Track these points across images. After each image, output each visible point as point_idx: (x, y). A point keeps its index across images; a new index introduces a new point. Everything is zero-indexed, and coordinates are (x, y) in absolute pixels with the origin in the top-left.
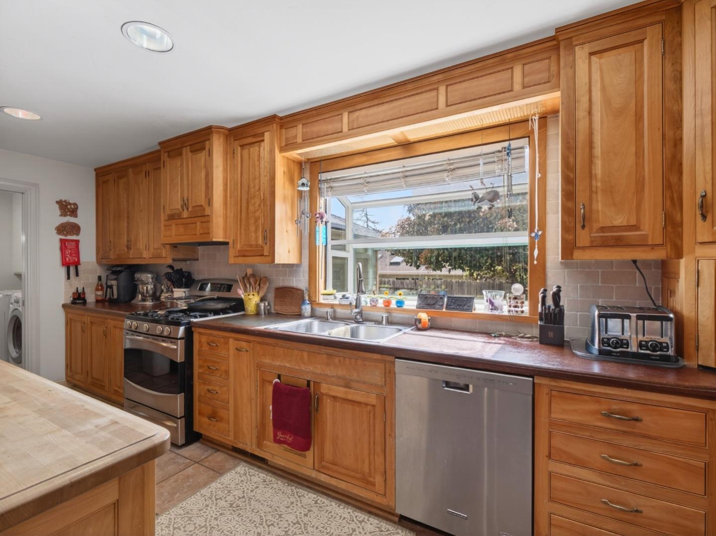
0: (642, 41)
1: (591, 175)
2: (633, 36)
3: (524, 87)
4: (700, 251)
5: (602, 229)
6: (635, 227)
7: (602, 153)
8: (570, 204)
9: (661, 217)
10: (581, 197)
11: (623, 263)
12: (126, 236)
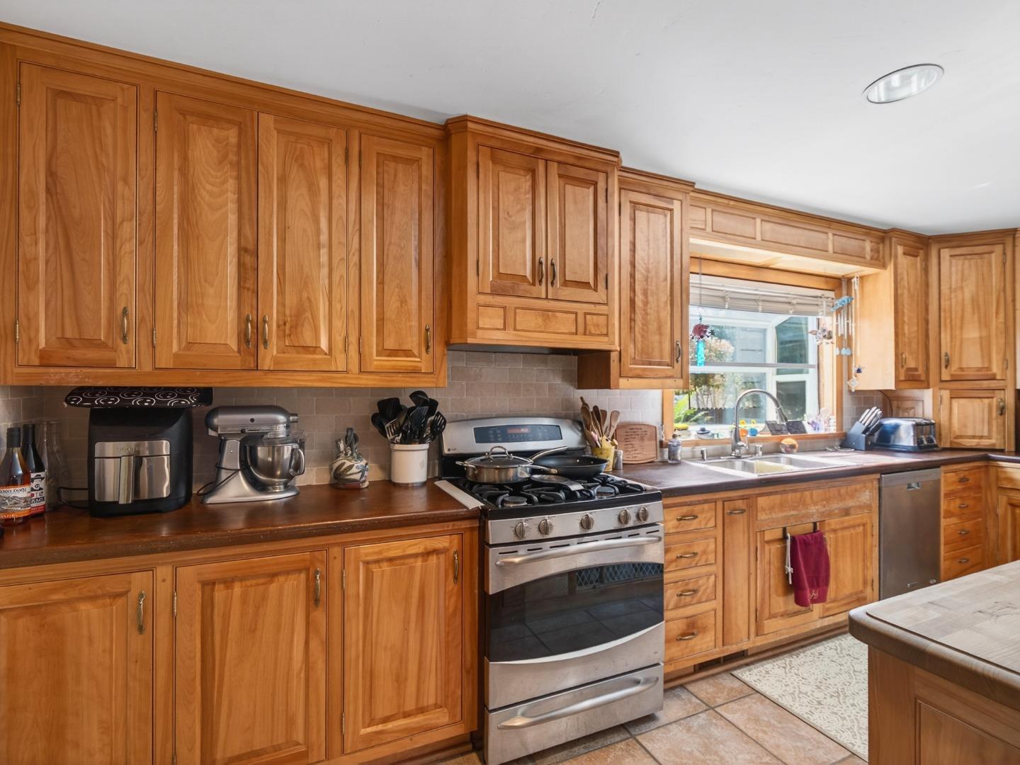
0: (916, 256)
2: (916, 251)
3: (871, 258)
6: (917, 370)
7: (908, 320)
10: (901, 347)
12: (231, 302)
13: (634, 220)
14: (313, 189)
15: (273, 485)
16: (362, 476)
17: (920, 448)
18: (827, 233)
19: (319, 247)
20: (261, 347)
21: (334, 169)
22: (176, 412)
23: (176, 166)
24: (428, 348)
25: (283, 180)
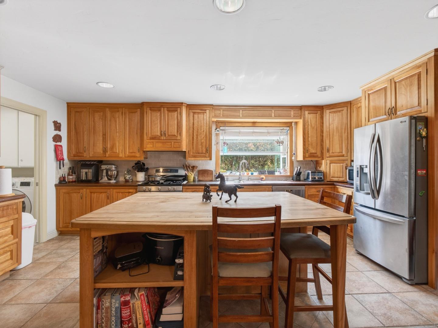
0: (317, 113)
1: (308, 141)
2: (316, 112)
3: (294, 116)
4: (327, 159)
5: (311, 153)
6: (316, 153)
7: (311, 136)
8: (304, 147)
9: (320, 151)
10: (307, 146)
11: (309, 161)
12: (101, 145)
13: (193, 117)
14: (116, 121)
15: (112, 179)
16: (129, 179)
17: (312, 181)
18: (272, 111)
19: (117, 133)
20: (106, 153)
21: (120, 117)
22: (93, 164)
23: (93, 121)
24: (139, 152)
25: (110, 120)
